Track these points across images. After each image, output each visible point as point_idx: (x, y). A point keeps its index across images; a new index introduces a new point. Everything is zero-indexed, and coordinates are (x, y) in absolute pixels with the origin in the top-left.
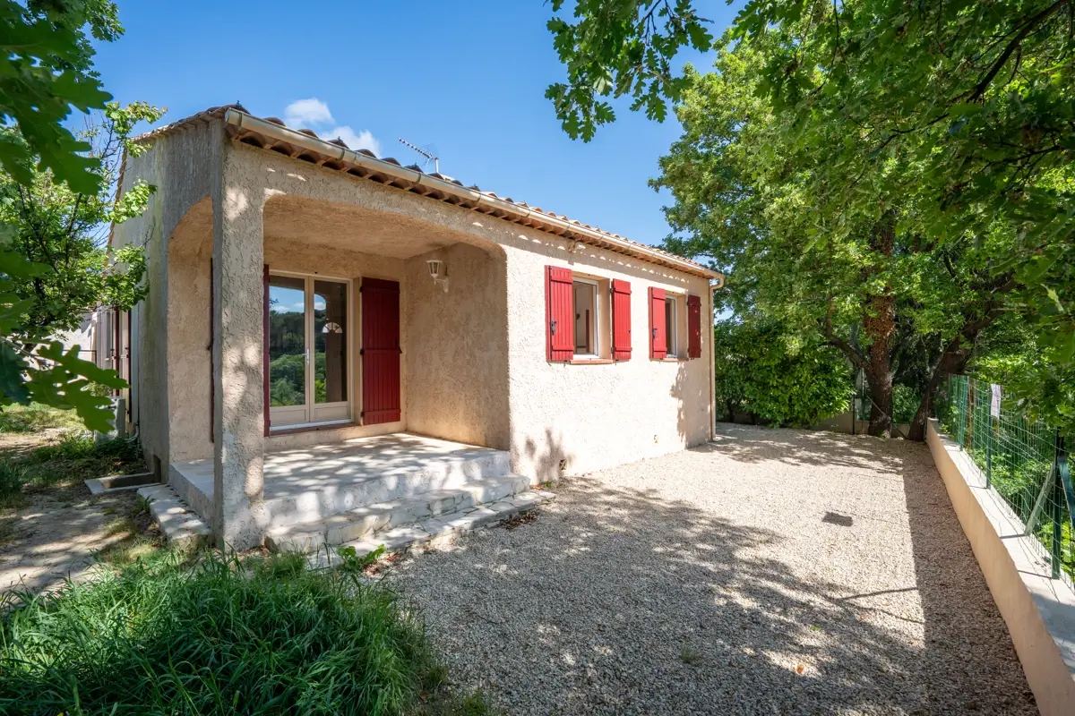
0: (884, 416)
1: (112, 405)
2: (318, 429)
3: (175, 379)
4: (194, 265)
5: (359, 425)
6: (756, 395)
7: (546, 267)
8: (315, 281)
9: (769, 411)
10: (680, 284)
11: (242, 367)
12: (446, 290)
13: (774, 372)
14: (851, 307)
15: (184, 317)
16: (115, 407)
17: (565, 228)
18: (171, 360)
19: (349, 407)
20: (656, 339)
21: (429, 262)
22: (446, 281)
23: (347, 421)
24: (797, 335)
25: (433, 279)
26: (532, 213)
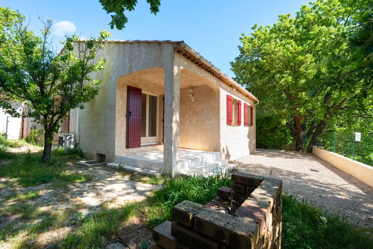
0: (300, 145)
1: (72, 136)
2: (151, 145)
3: (117, 126)
4: (123, 88)
5: (161, 144)
6: (263, 139)
7: (227, 95)
8: (149, 95)
9: (268, 144)
10: (249, 103)
11: (176, 122)
12: (193, 101)
13: (269, 131)
14: (303, 111)
15: (120, 105)
16: (73, 137)
17: (233, 83)
18: (116, 120)
19: (156, 138)
20: (246, 119)
21: (189, 91)
22: (193, 98)
23: (156, 143)
24: (285, 119)
25: (190, 97)
26: (230, 79)
